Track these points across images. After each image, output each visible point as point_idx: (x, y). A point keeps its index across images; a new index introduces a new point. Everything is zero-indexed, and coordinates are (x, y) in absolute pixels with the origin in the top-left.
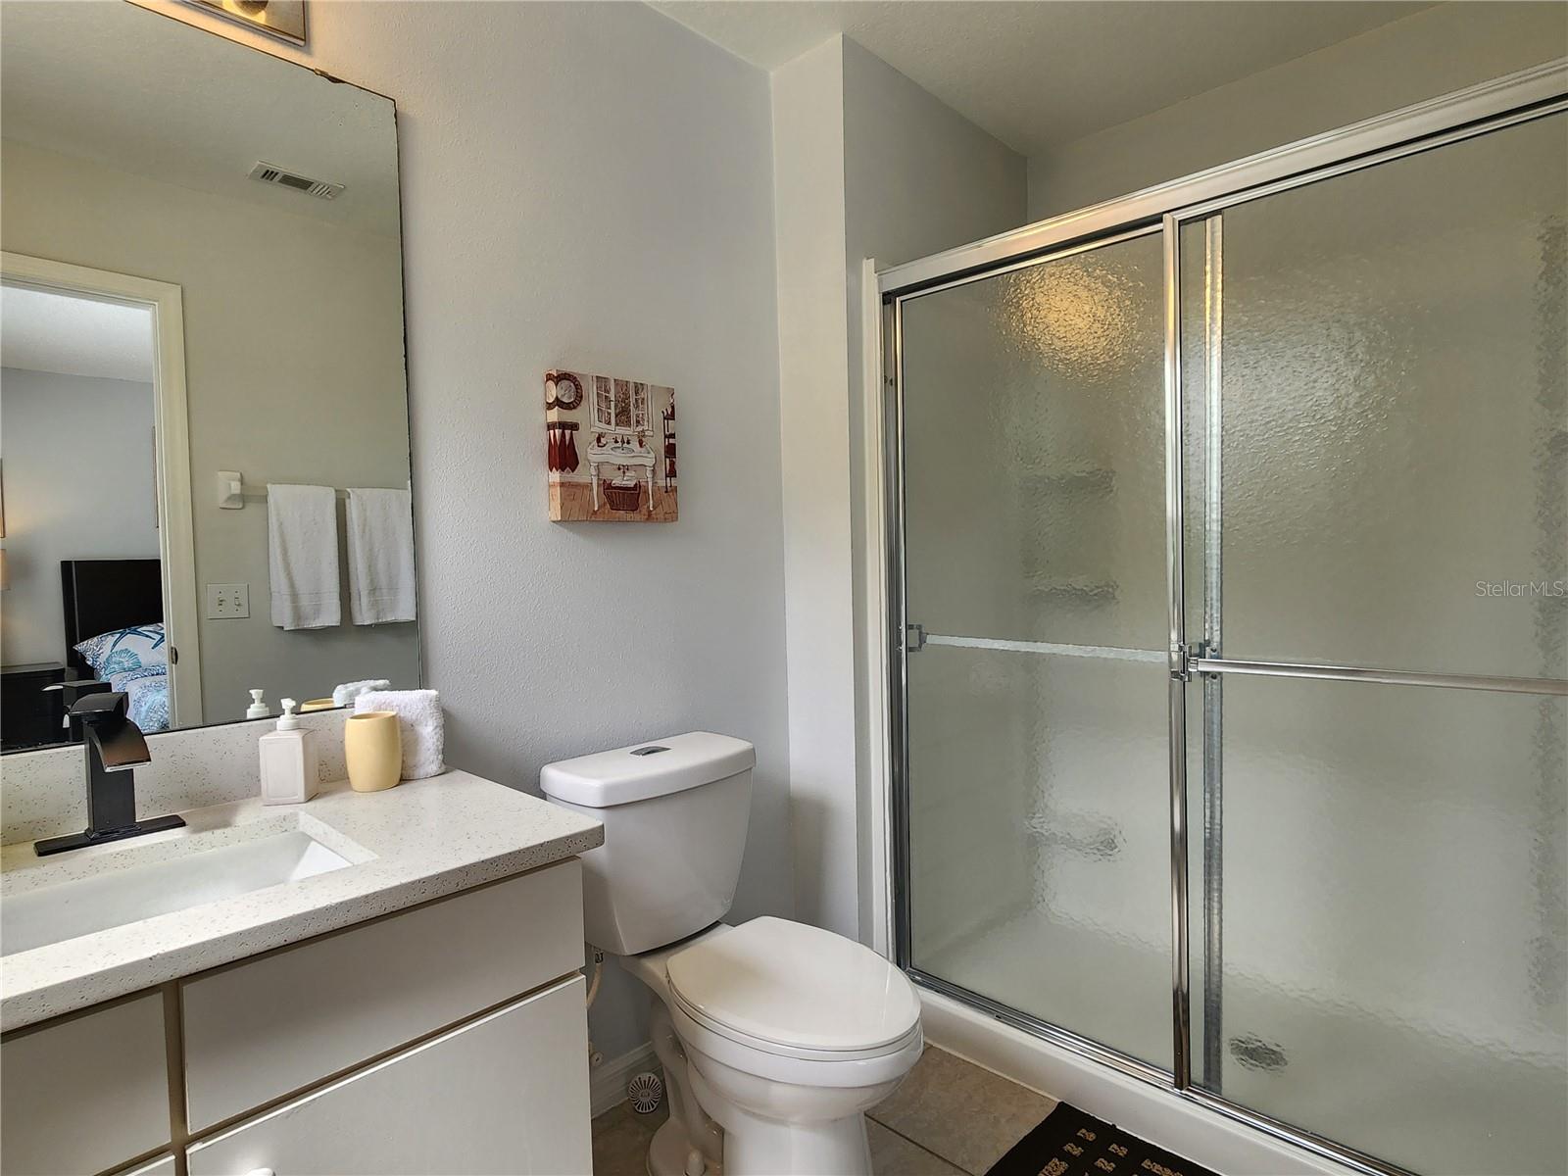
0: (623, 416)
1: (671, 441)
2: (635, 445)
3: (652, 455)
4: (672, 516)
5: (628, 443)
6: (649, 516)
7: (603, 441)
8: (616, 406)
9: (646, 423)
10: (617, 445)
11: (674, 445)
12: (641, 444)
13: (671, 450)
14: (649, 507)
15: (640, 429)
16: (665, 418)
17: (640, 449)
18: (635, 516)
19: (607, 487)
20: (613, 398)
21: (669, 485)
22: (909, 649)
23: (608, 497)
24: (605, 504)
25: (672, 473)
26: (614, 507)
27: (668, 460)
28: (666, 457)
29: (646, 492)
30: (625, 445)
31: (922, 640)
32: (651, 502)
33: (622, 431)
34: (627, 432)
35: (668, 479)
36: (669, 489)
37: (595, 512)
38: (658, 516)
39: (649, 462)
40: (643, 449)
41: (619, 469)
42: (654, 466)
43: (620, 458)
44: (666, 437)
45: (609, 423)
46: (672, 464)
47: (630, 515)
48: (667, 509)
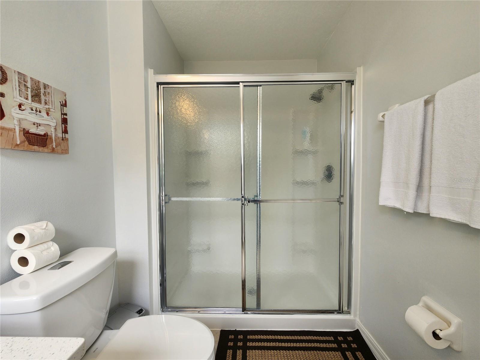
0: (36, 97)
1: (65, 116)
2: (44, 114)
3: (54, 121)
4: (66, 151)
5: (40, 112)
6: (53, 151)
7: (23, 107)
8: (32, 92)
9: (50, 105)
10: (32, 111)
11: (66, 119)
12: (48, 114)
13: (65, 121)
14: (53, 146)
15: (47, 107)
16: (61, 105)
17: (47, 117)
18: (45, 150)
19: (26, 133)
20: (29, 86)
21: (64, 137)
22: (165, 203)
23: (27, 138)
24: (24, 142)
25: (65, 131)
26: (31, 143)
27: (63, 125)
28: (62, 124)
29: (51, 138)
30: (38, 113)
31: (170, 199)
32: (54, 144)
33: (35, 105)
34: (40, 107)
35: (64, 134)
36: (64, 138)
37: (17, 145)
38: (58, 151)
39: (53, 124)
40: (49, 117)
41: (34, 124)
42: (56, 126)
43: (34, 118)
44: (62, 114)
45: (27, 99)
46: (66, 128)
47: (41, 149)
48: (63, 148)
